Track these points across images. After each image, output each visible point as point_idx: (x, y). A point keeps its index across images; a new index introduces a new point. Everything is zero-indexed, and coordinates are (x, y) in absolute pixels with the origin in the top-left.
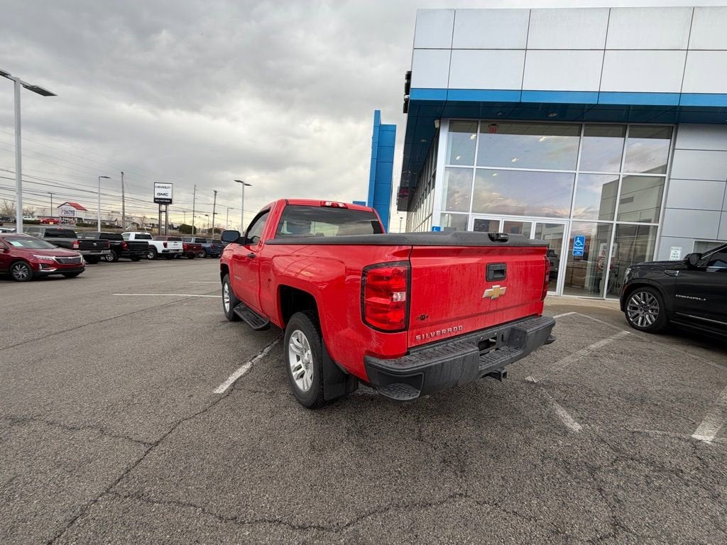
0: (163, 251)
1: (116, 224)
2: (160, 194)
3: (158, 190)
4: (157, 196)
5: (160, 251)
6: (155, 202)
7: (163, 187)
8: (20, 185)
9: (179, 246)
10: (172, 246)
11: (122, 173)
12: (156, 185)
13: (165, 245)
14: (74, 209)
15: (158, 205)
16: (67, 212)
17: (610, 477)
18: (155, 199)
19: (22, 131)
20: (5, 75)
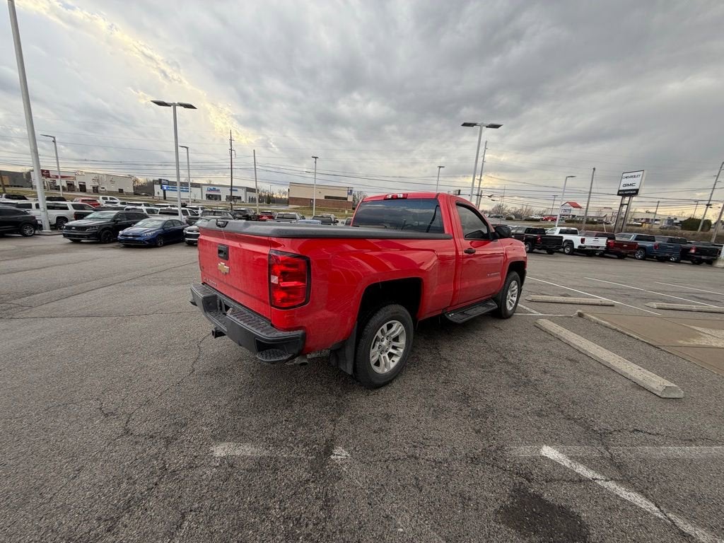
0: (579, 247)
1: (604, 220)
2: (626, 185)
3: (625, 181)
4: (622, 188)
5: (576, 247)
6: (618, 194)
7: (632, 177)
9: (602, 242)
10: (590, 242)
11: (594, 169)
12: (625, 175)
13: (583, 241)
14: (572, 208)
15: (621, 197)
16: (565, 210)
17: (154, 450)
18: (619, 191)
20: (475, 124)
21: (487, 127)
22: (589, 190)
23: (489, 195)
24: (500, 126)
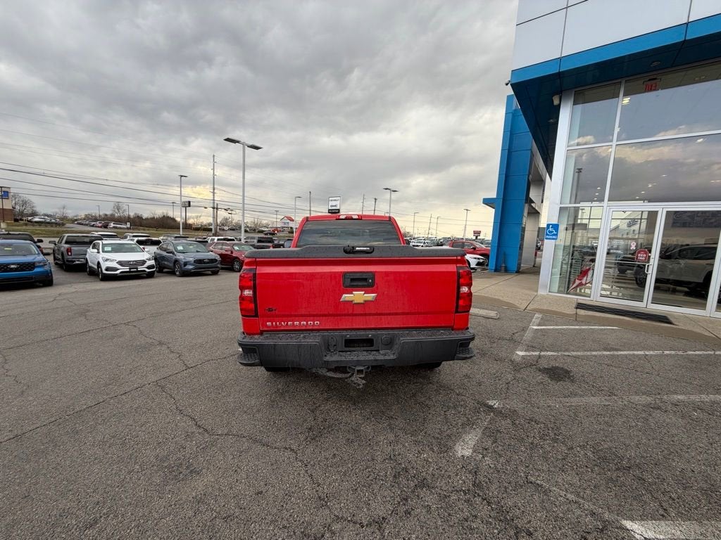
2: (332, 206)
3: (331, 203)
4: (330, 208)
7: (334, 200)
8: (244, 206)
12: (331, 199)
14: (289, 221)
16: (285, 223)
18: (329, 210)
19: (246, 173)
20: (238, 142)
21: (248, 146)
22: (309, 209)
23: (226, 208)
24: (260, 148)
